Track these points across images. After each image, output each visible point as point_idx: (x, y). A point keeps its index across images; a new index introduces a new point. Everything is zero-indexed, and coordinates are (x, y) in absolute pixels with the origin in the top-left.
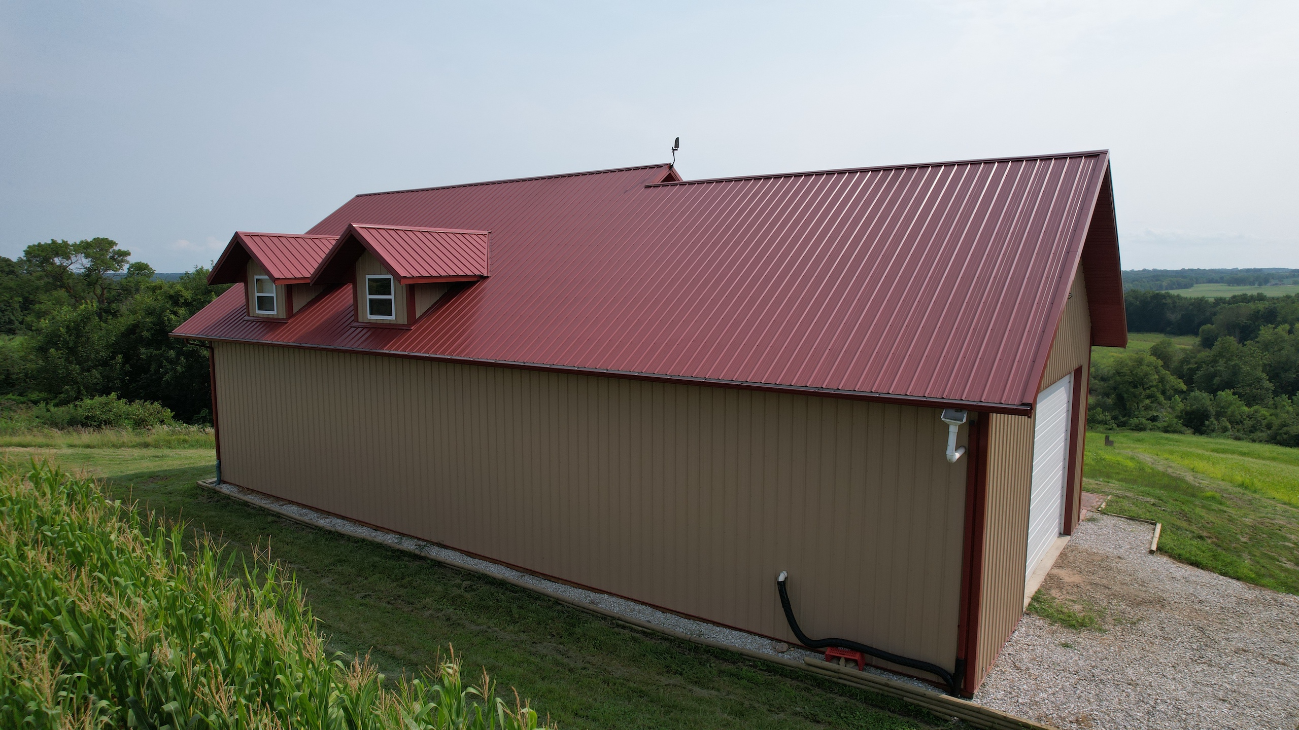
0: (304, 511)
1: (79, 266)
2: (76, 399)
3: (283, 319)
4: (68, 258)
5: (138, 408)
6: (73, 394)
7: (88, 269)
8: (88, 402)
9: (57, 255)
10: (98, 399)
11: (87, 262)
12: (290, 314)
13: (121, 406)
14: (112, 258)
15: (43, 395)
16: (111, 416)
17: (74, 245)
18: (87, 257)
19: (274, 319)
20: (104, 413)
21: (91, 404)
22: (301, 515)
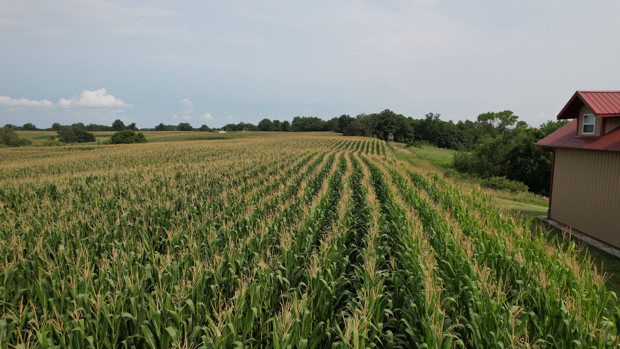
0: (594, 241)
1: (497, 123)
2: (489, 177)
3: (598, 137)
4: (493, 119)
5: (513, 184)
6: (488, 175)
7: (500, 124)
8: (494, 178)
9: (489, 118)
10: (498, 178)
11: (500, 121)
12: (603, 134)
13: (507, 182)
14: (511, 119)
15: (478, 174)
16: (502, 186)
17: (496, 114)
18: (500, 119)
19: (592, 137)
20: (499, 184)
21: (495, 179)
22: (592, 242)
